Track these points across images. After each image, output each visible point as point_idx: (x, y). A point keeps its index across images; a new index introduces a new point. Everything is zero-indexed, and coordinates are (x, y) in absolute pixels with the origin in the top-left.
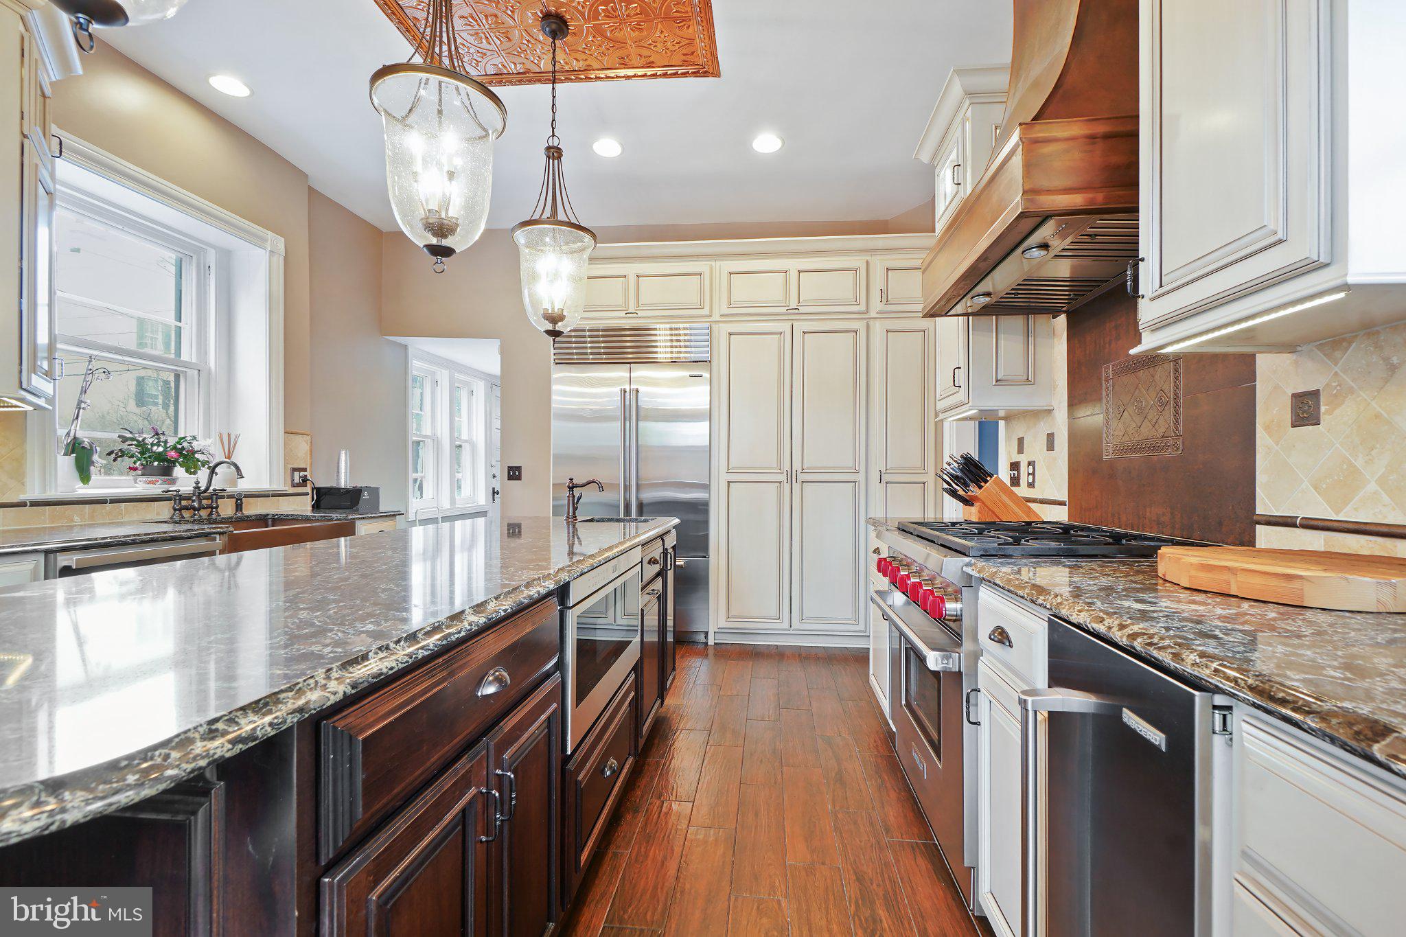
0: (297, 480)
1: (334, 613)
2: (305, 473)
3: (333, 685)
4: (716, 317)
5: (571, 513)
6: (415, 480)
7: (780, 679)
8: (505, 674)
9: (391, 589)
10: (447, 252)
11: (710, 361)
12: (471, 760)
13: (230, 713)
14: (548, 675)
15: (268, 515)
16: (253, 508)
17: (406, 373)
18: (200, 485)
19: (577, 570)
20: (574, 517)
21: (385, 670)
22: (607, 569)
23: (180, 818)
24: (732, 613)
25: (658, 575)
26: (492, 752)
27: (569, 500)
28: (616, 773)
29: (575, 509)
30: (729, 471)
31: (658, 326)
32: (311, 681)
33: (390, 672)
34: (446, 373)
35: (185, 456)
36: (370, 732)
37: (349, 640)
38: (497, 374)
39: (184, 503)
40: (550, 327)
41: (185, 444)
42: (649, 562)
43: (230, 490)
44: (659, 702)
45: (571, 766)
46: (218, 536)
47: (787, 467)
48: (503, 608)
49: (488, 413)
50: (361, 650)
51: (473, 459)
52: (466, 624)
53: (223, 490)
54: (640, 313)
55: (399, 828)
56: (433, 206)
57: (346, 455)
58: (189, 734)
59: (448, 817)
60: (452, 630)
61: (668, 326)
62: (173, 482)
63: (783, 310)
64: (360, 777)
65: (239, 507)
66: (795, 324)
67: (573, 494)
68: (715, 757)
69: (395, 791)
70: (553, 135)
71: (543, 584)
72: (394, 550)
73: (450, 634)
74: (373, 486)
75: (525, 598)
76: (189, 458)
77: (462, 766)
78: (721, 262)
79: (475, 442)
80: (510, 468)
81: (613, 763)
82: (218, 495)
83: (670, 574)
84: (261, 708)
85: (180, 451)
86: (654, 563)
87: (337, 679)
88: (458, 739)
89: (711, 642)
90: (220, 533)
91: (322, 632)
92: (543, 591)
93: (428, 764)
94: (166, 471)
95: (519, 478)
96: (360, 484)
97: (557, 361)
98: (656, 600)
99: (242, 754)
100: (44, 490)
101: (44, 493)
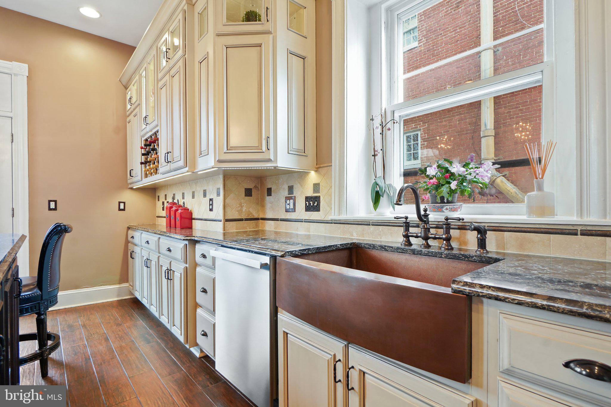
39: (412, 230)
100: (340, 214)
101: (340, 215)
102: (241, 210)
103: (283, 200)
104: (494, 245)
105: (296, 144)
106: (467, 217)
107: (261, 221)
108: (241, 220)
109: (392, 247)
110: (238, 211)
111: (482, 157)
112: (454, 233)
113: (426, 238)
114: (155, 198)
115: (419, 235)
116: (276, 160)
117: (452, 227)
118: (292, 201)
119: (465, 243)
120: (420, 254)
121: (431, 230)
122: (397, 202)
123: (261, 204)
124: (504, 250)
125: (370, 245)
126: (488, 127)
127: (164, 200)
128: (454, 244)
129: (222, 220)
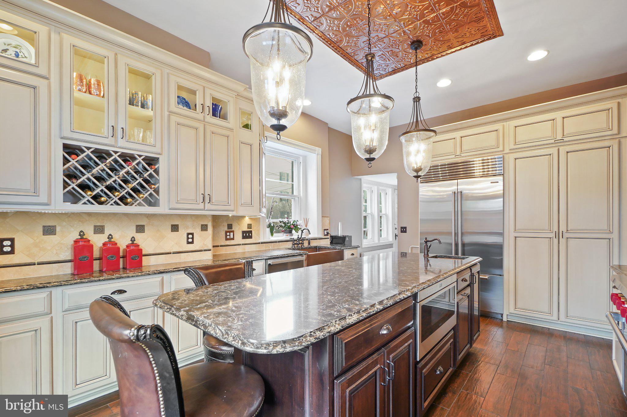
0: (326, 233)
1: (337, 298)
2: (328, 231)
3: (337, 325)
4: (507, 151)
5: (426, 253)
6: (364, 231)
7: (548, 348)
8: (390, 327)
9: (353, 290)
10: (373, 159)
11: (503, 174)
12: (378, 355)
13: (314, 330)
14: (409, 328)
15: (317, 246)
16: (314, 244)
17: (361, 189)
18: (299, 236)
19: (421, 287)
20: (427, 255)
21: (350, 323)
22: (437, 286)
23: (302, 352)
24: (518, 306)
25: (468, 285)
26: (386, 354)
27: (425, 247)
28: (443, 374)
29: (428, 251)
30: (516, 231)
31: (475, 159)
32: (332, 324)
33: (352, 324)
34: (376, 187)
35: (295, 227)
36: (347, 341)
37: (341, 310)
38: (395, 185)
39: (295, 242)
40: (415, 174)
41: (295, 223)
42: (462, 280)
43: (307, 237)
44: (469, 345)
45: (420, 366)
46: (304, 255)
47: (556, 229)
48: (389, 303)
49: (393, 201)
50: (344, 315)
51: (387, 223)
52: (376, 308)
53: (305, 238)
54: (463, 155)
55: (355, 372)
56: (368, 144)
57: (340, 223)
58: (306, 335)
59: (370, 373)
60: (371, 311)
61: (481, 159)
62: (292, 235)
63: (553, 141)
64: (344, 354)
65: (309, 244)
66: (561, 148)
67: (427, 245)
68: (499, 379)
69: (354, 360)
70: (416, 92)
71: (406, 293)
72: (356, 269)
73: (370, 312)
74: (349, 235)
75: (398, 299)
76: (296, 227)
77: (375, 356)
78: (509, 122)
79: (388, 215)
80: (402, 228)
81: (441, 369)
82: (303, 240)
83: (476, 286)
84: (320, 330)
85: (294, 225)
86: (465, 281)
87: (338, 324)
88: (373, 347)
89: (505, 319)
90: (305, 254)
91: (334, 306)
92: (405, 296)
93: (364, 354)
94: (290, 232)
95: (405, 232)
96: (345, 234)
97: (421, 182)
98: (467, 298)
99: (317, 342)
100: (264, 239)
103: (224, 233)
118: (231, 234)
129: (211, 249)
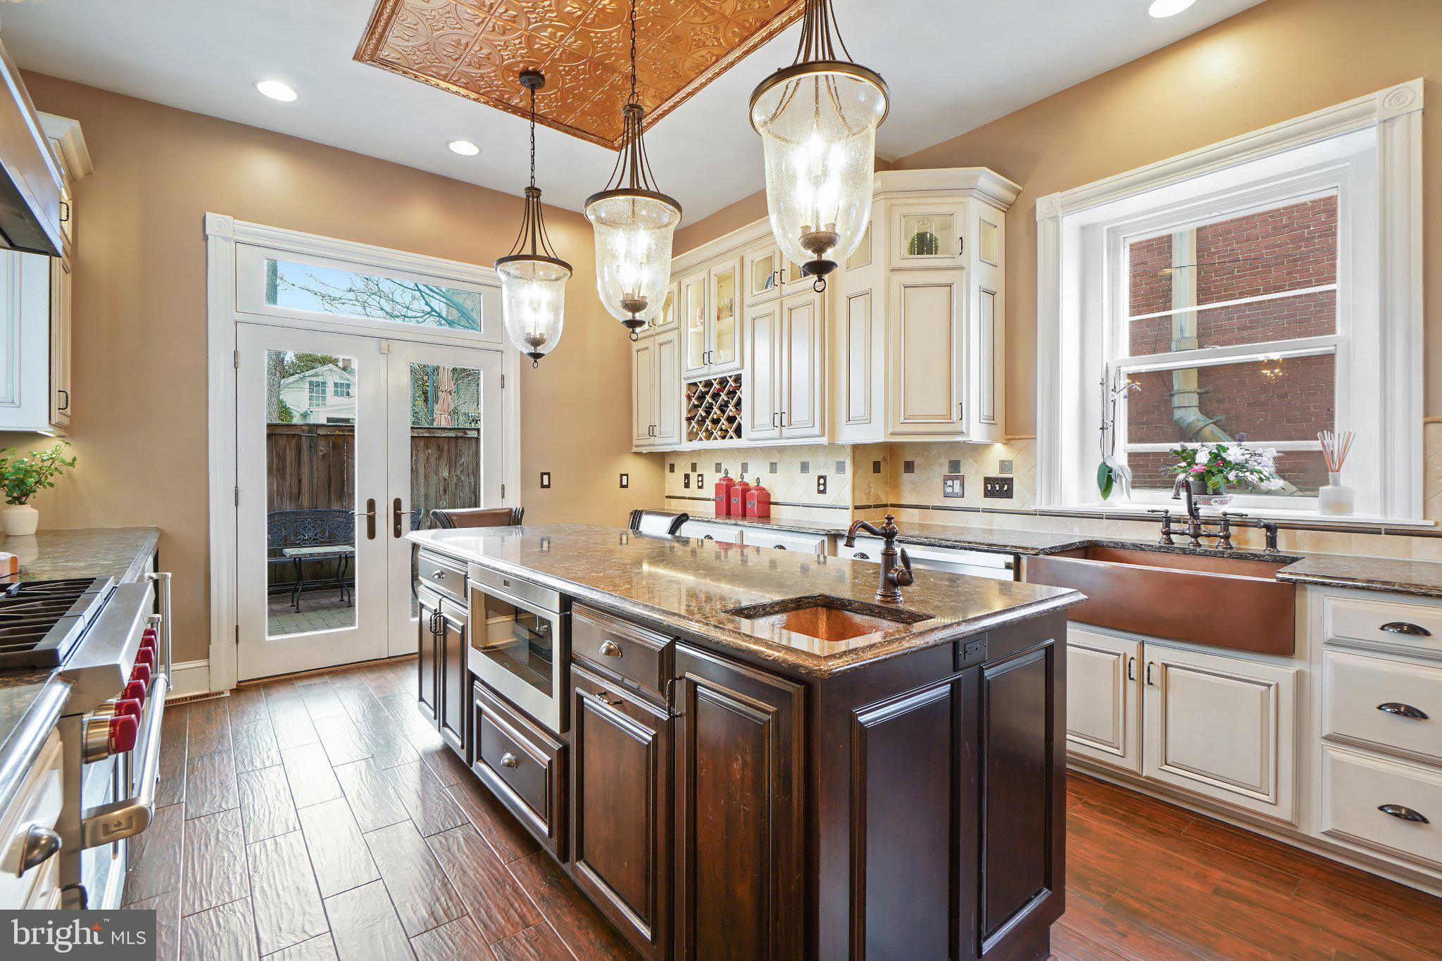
65: (1272, 542)
100: (1050, 503)
101: (1050, 505)
102: (869, 493)
103: (940, 480)
104: (1283, 543)
105: (987, 411)
106: (1252, 512)
107: (890, 508)
108: (869, 507)
109: (1152, 546)
110: (866, 495)
111: (1176, 387)
112: (1233, 530)
113: (1196, 535)
114: (663, 466)
115: (1187, 532)
116: (968, 434)
117: (1231, 523)
118: (957, 483)
119: (1247, 542)
120: (1194, 554)
121: (1202, 526)
122: (1175, 496)
123: (894, 484)
124: (1296, 549)
125: (1117, 544)
126: (1187, 334)
127: (689, 471)
128: (1233, 542)
129: (850, 508)
